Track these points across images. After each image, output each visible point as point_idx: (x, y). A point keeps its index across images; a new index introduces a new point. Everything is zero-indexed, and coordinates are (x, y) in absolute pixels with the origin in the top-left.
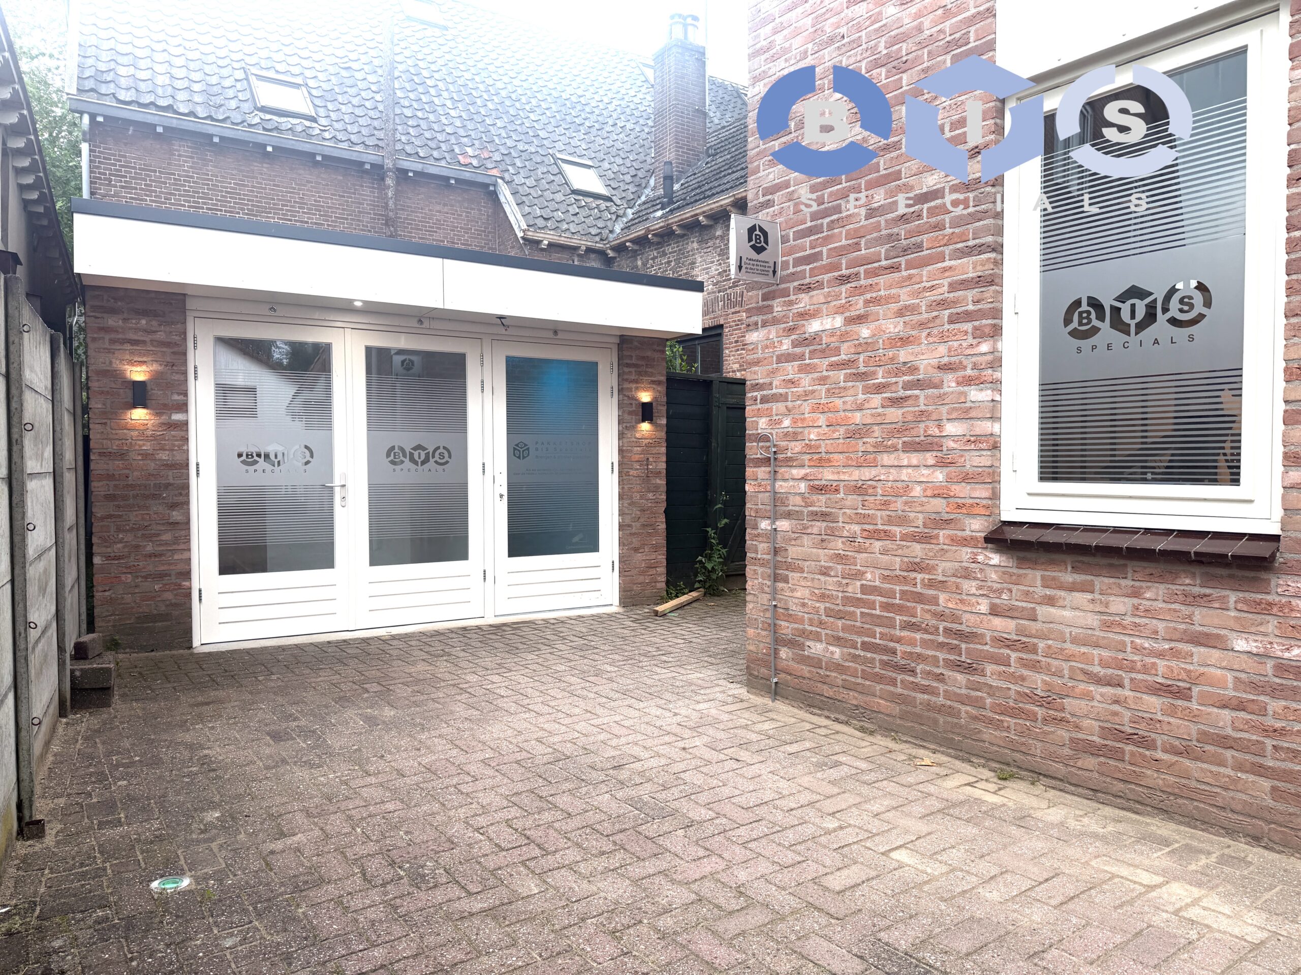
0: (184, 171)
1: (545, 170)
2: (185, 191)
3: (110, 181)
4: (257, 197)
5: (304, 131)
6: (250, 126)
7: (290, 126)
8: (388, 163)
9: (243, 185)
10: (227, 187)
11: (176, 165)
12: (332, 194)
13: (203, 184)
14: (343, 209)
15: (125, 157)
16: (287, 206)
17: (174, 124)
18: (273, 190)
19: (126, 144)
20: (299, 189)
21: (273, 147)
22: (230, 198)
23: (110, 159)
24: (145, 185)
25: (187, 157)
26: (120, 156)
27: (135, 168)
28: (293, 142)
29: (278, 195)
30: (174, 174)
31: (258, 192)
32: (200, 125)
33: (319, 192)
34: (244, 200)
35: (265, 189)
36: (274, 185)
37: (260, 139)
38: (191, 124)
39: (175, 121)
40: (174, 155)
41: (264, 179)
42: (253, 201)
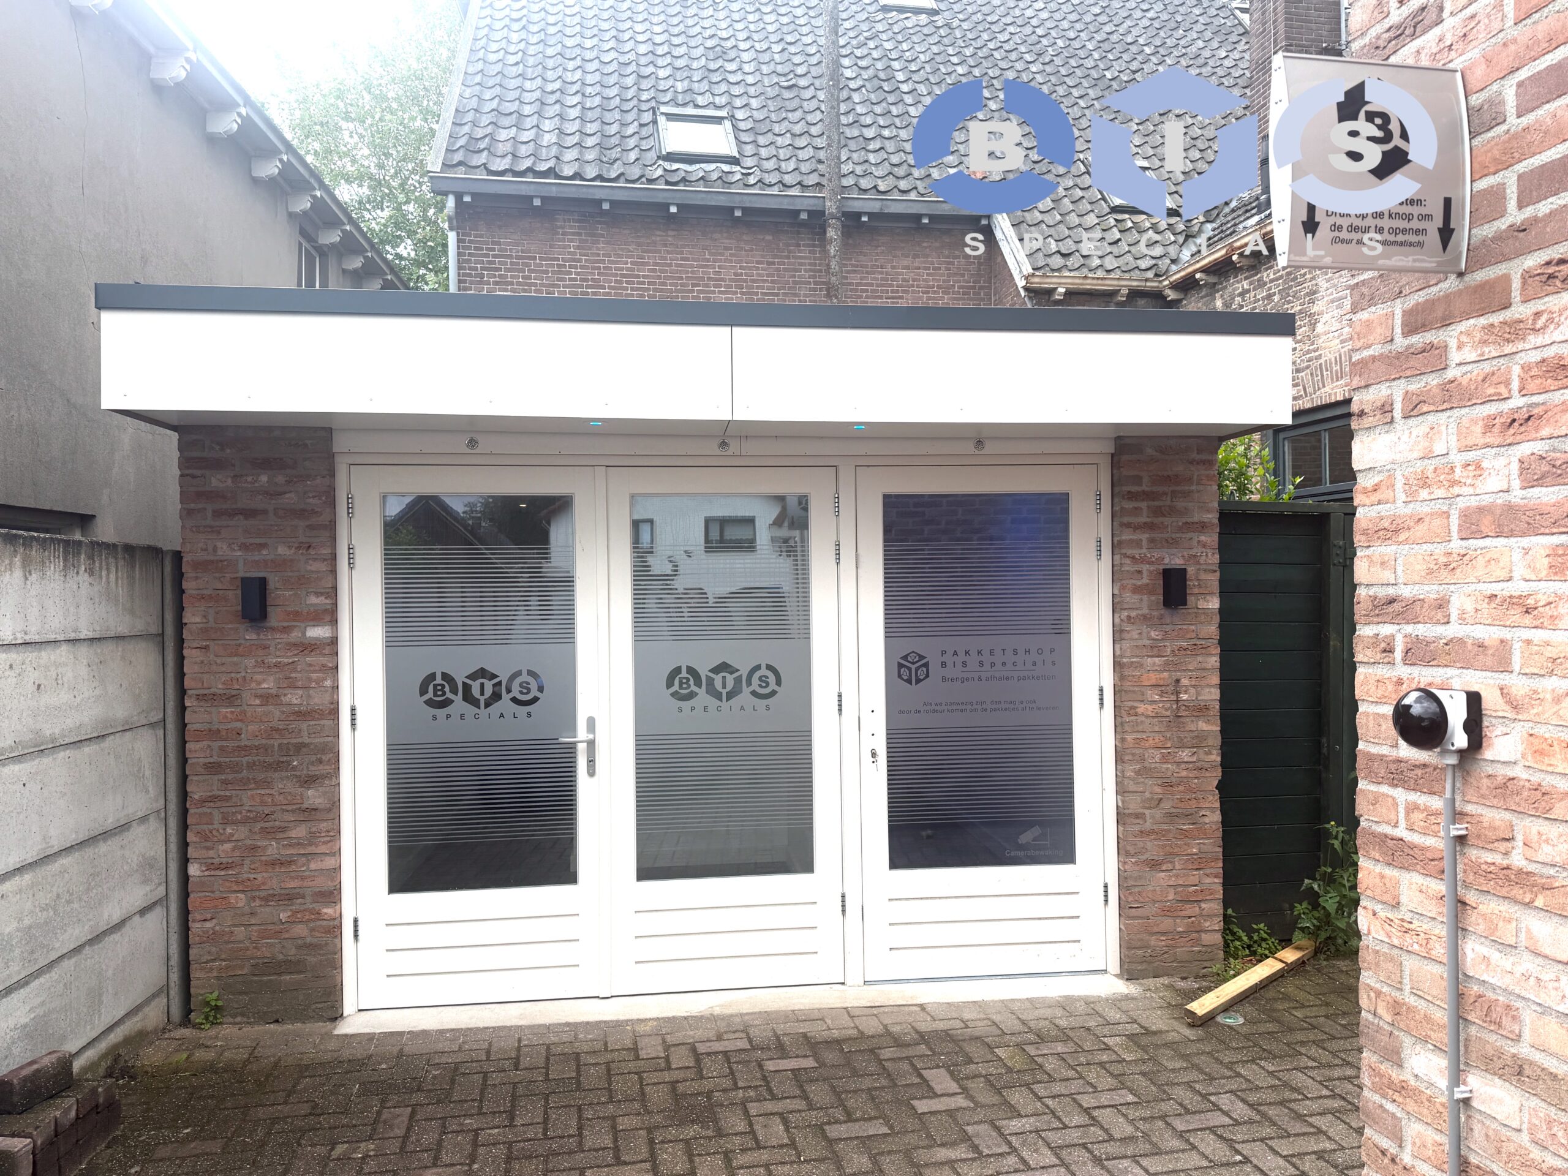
0: (570, 253)
1: (1071, 184)
2: (571, 279)
3: (482, 276)
4: (659, 277)
5: (720, 178)
6: (651, 181)
7: (701, 174)
8: (831, 207)
9: (643, 264)
10: (622, 269)
11: (559, 247)
12: (758, 262)
13: (594, 268)
14: (773, 282)
15: (499, 243)
16: (698, 285)
17: (554, 192)
18: (680, 265)
19: (500, 227)
20: (715, 261)
21: (678, 206)
22: (627, 282)
23: (482, 249)
24: (523, 277)
25: (573, 234)
26: (493, 243)
27: (511, 257)
28: (703, 195)
29: (687, 272)
30: (557, 259)
31: (661, 271)
32: (584, 190)
33: (740, 262)
34: (643, 283)
35: (670, 265)
36: (682, 259)
37: (660, 198)
38: (574, 189)
39: (554, 188)
40: (558, 233)
41: (668, 252)
42: (654, 283)
